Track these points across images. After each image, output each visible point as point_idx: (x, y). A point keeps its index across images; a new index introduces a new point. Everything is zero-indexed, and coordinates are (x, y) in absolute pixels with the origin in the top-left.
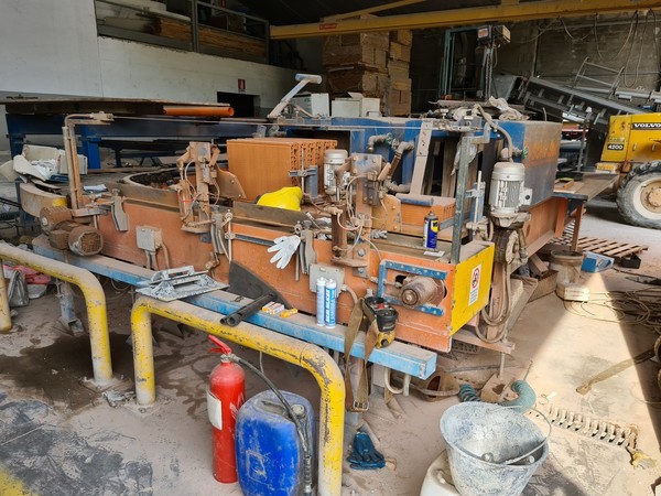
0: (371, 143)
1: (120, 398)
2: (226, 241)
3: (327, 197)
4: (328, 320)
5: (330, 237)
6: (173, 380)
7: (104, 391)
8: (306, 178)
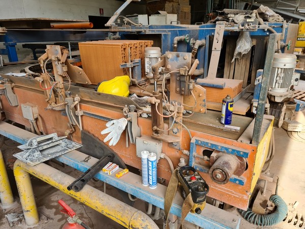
0: (176, 42)
1: (16, 219)
2: (77, 117)
3: (147, 80)
4: (151, 183)
5: (150, 115)
6: (53, 201)
7: (6, 214)
8: (133, 68)
